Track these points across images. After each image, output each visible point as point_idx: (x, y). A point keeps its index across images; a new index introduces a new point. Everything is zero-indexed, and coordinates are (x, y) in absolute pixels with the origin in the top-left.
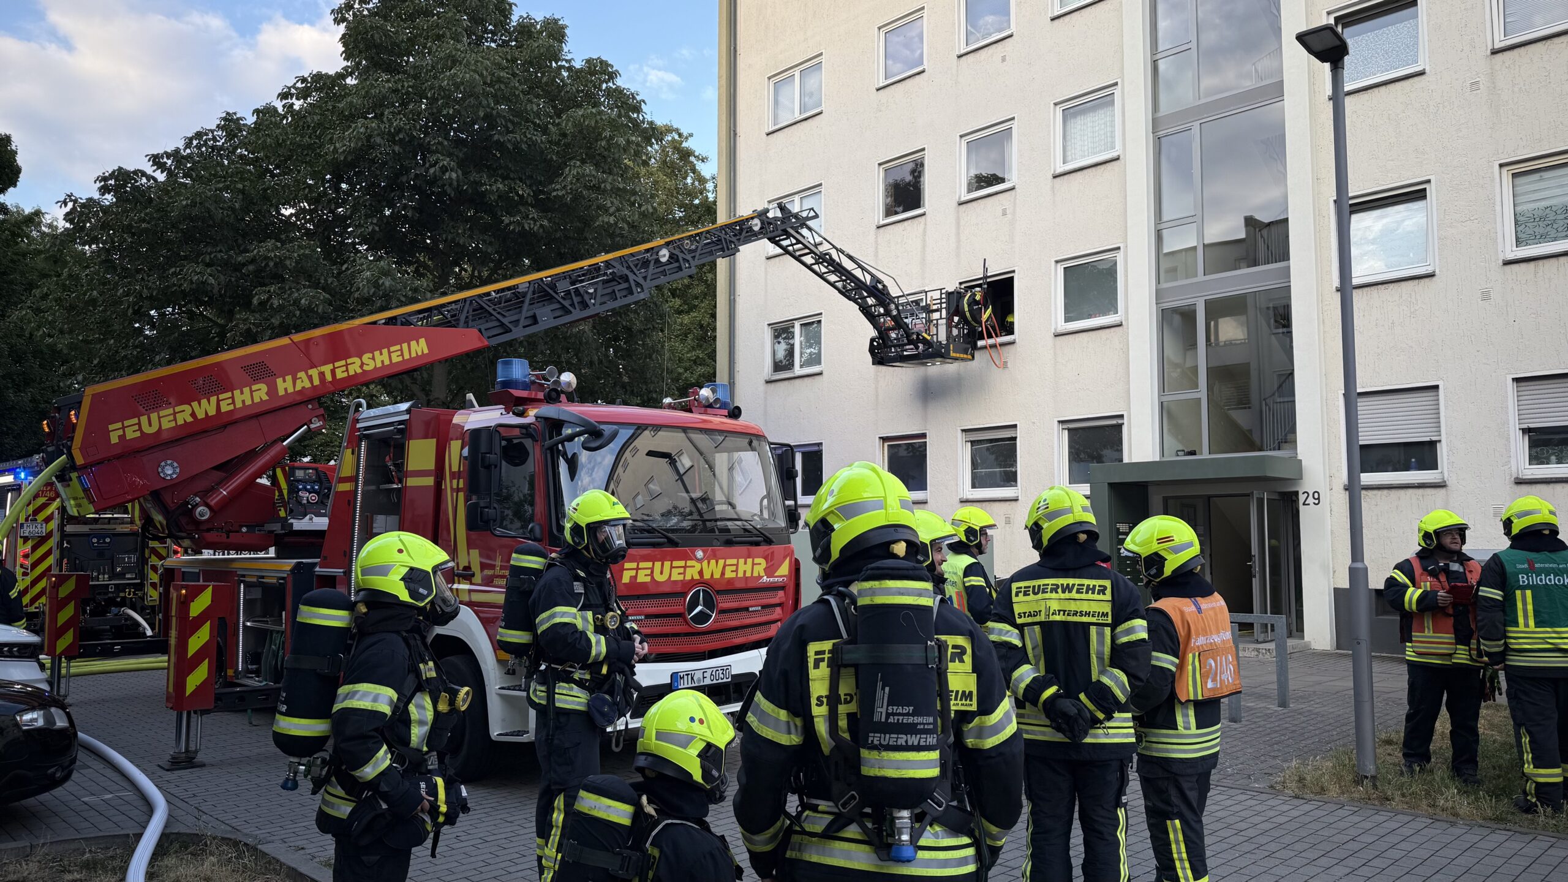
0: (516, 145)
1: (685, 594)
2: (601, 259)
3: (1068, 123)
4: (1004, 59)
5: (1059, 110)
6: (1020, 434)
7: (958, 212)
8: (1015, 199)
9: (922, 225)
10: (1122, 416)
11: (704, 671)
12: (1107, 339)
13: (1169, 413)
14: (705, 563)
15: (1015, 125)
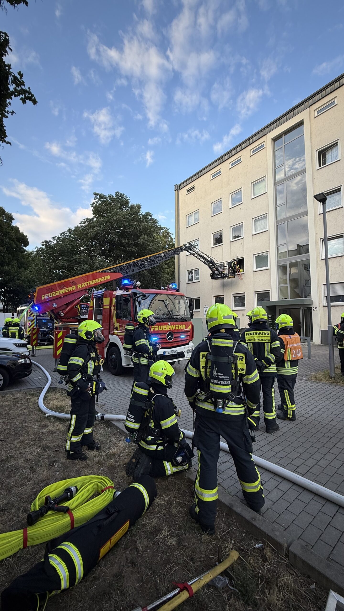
0: (130, 232)
1: (166, 333)
2: (148, 256)
4: (240, 209)
6: (245, 295)
7: (231, 244)
8: (244, 241)
10: (269, 290)
11: (171, 351)
12: (266, 272)
13: (281, 290)
14: (171, 326)
15: (243, 224)
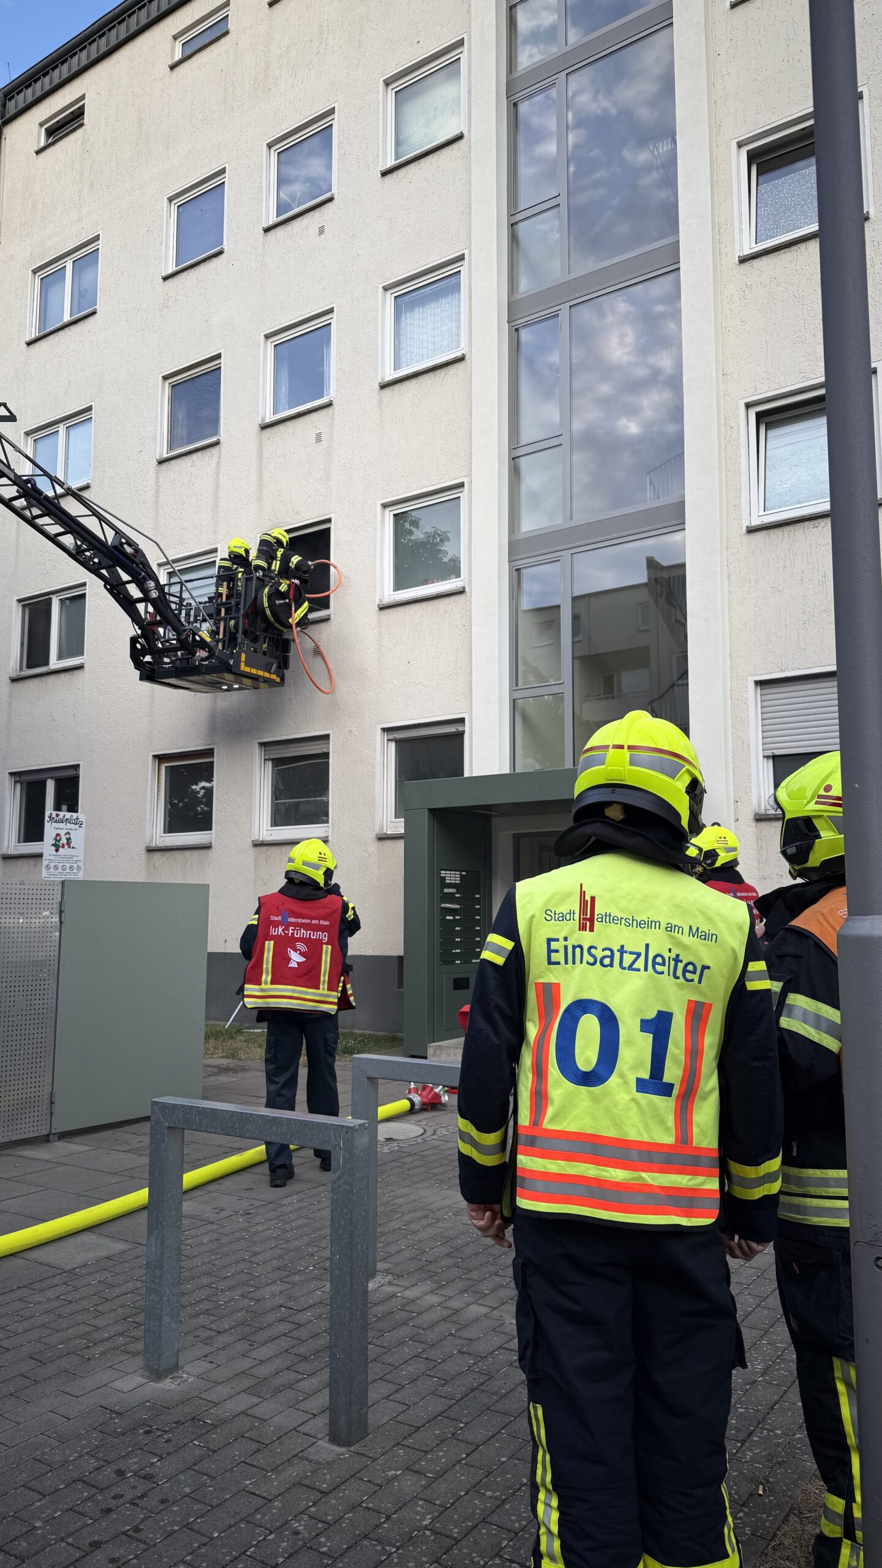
3: (403, 318)
4: (321, 231)
5: (390, 298)
6: (333, 748)
7: (261, 439)
8: (332, 419)
9: (215, 458)
10: (462, 721)
12: (446, 612)
13: (525, 718)
15: (335, 321)
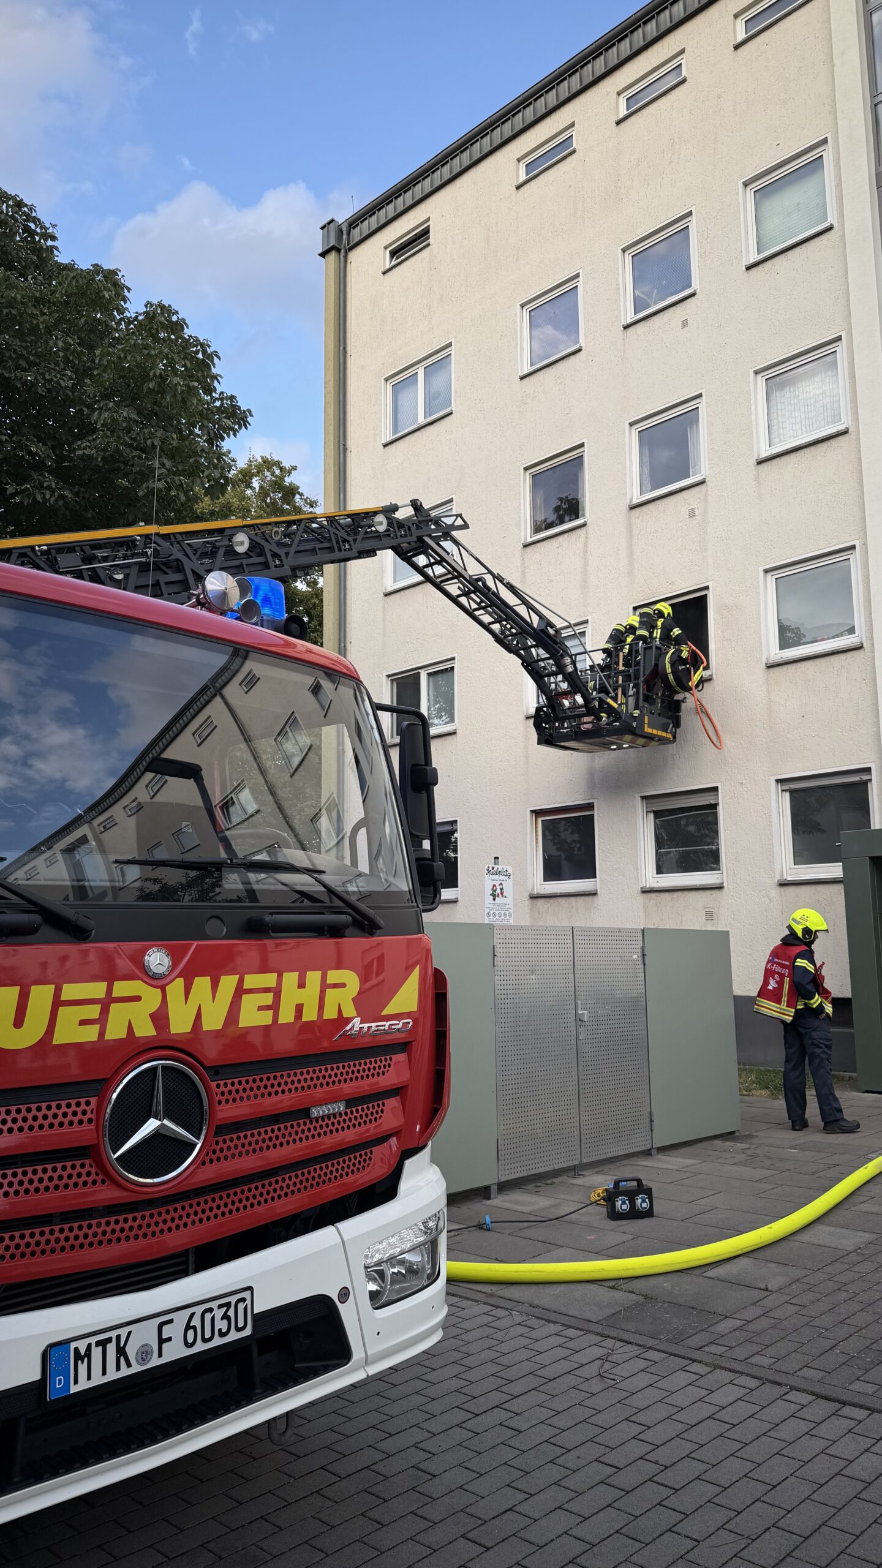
1: (103, 1085)
3: (773, 397)
4: (685, 324)
5: (761, 380)
7: (630, 518)
8: (706, 495)
9: (582, 539)
11: (164, 1317)
12: (843, 667)
14: (176, 987)
15: (703, 405)
